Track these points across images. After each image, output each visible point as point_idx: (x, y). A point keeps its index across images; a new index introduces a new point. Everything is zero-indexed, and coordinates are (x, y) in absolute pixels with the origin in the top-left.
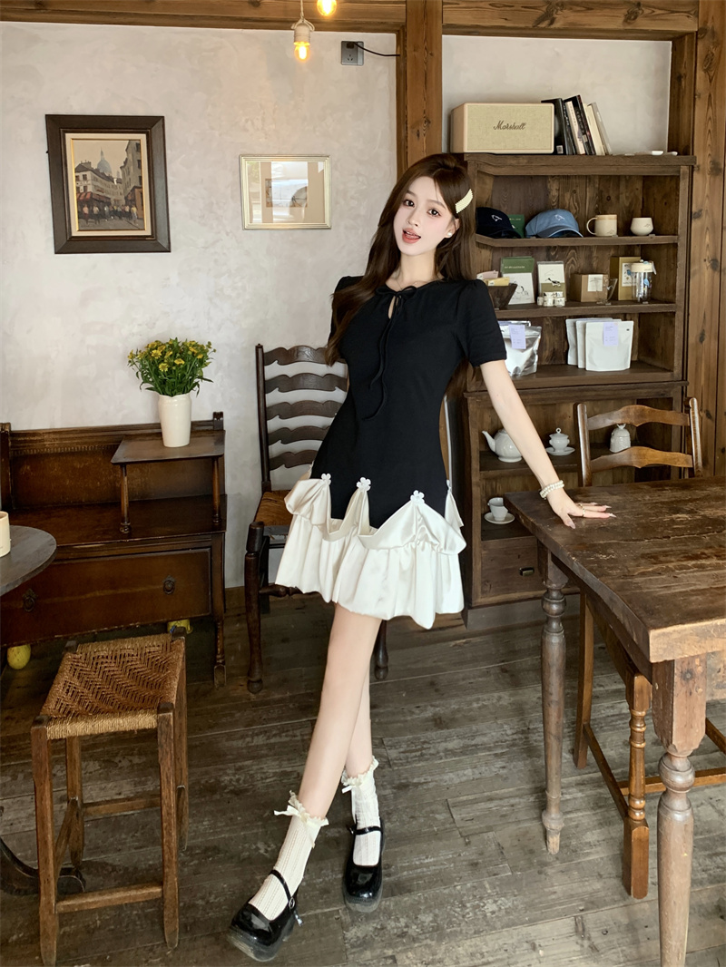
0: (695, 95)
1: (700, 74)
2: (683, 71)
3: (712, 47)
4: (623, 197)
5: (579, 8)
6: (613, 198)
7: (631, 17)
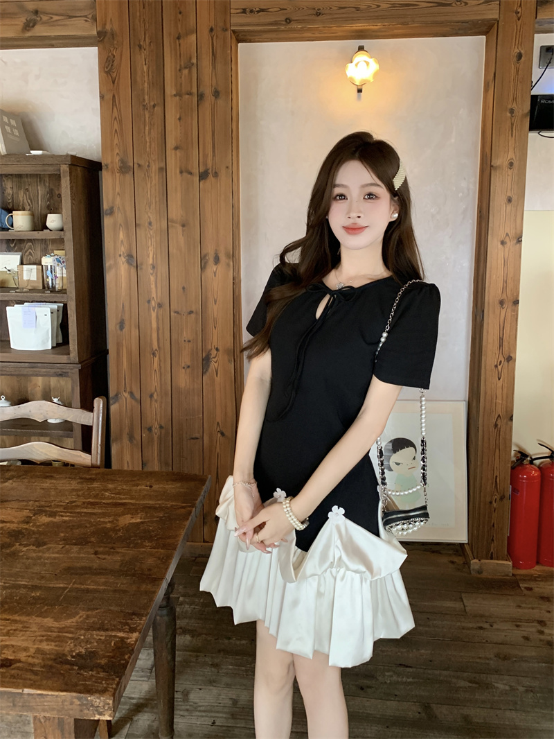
1: (102, 75)
3: (112, 49)
7: (30, 24)
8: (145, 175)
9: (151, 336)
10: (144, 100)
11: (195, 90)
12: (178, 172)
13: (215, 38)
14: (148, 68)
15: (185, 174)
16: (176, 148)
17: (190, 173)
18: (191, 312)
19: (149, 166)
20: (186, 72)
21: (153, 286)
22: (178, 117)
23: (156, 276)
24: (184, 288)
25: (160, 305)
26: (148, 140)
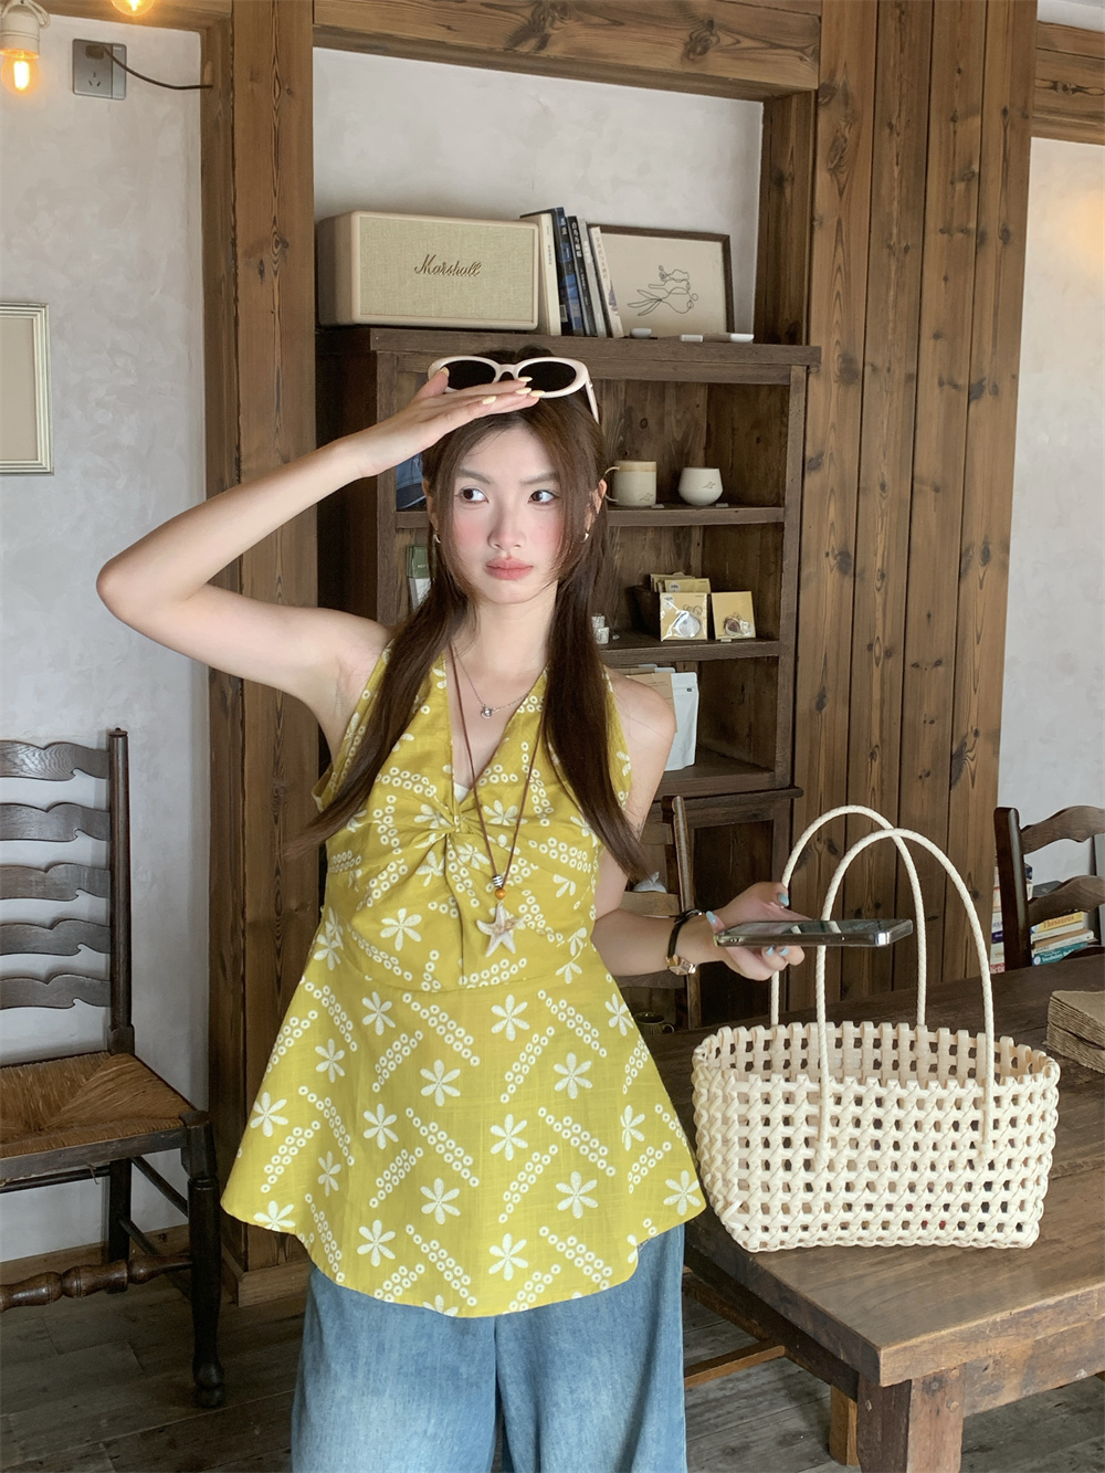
0: (812, 219)
1: (823, 177)
2: (787, 169)
3: (843, 124)
4: (671, 422)
5: (596, 20)
6: (652, 423)
7: (696, 48)
8: (881, 387)
9: (870, 718)
10: (891, 234)
11: (973, 225)
12: (936, 381)
13: (1009, 128)
14: (901, 172)
15: (946, 387)
16: (937, 336)
17: (956, 386)
18: (938, 663)
19: (889, 370)
20: (960, 187)
21: (879, 615)
22: (943, 274)
23: (886, 594)
24: (929, 616)
25: (888, 654)
26: (891, 317)
